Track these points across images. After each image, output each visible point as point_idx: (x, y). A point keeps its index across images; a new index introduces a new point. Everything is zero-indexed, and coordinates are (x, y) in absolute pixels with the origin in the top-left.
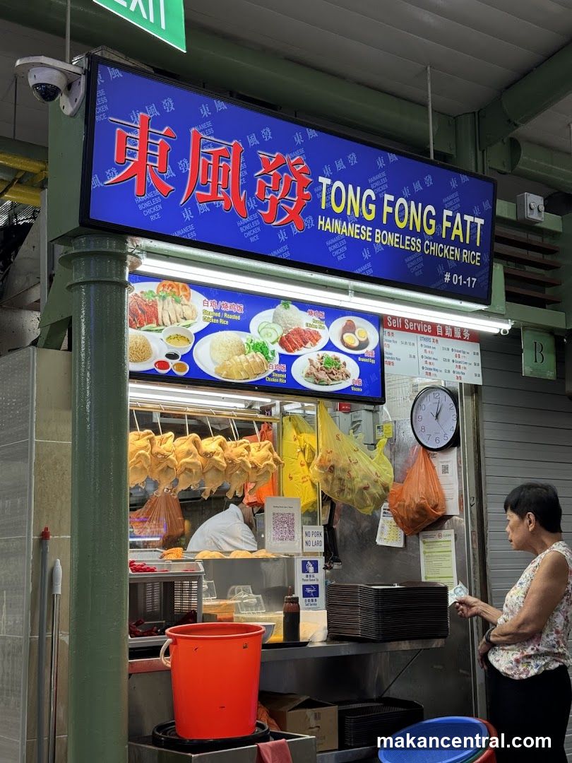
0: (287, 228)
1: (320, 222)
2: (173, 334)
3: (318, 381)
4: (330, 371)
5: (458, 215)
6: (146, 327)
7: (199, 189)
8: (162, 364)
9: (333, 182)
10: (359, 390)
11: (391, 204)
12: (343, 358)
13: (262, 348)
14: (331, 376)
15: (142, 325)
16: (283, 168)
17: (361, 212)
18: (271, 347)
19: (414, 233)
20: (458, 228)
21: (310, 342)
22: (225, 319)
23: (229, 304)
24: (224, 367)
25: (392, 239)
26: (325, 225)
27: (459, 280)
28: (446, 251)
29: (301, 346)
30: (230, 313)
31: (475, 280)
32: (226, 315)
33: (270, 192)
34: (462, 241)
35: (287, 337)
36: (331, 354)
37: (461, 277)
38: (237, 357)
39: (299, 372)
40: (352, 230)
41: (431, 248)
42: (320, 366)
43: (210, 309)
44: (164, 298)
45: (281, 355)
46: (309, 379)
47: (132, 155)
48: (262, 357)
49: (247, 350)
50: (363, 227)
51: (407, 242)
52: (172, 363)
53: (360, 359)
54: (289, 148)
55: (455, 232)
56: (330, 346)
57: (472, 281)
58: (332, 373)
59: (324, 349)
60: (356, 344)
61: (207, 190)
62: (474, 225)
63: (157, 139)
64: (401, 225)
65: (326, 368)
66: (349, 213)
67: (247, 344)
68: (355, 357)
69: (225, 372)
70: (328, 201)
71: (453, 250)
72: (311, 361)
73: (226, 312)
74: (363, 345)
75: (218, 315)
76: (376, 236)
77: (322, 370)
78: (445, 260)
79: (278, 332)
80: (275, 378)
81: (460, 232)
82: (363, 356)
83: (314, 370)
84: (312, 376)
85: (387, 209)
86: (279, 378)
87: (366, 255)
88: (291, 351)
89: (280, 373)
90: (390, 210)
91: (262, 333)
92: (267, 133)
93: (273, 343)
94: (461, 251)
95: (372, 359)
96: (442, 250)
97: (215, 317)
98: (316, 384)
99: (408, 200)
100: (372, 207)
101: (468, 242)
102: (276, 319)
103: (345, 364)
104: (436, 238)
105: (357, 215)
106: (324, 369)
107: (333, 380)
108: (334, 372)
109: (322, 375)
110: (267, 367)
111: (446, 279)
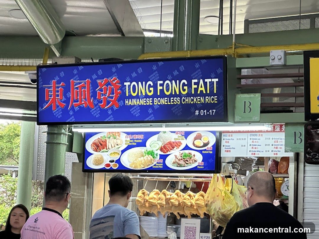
0: (112, 108)
1: (126, 102)
2: (112, 152)
3: (180, 165)
4: (186, 160)
5: (201, 81)
6: (102, 151)
7: (75, 102)
8: (108, 165)
9: (131, 83)
10: (201, 167)
11: (162, 85)
12: (193, 152)
13: (152, 153)
14: (187, 162)
15: (100, 150)
16: (108, 84)
17: (146, 92)
18: (156, 152)
19: (176, 95)
20: (201, 87)
21: (176, 147)
22: (135, 142)
23: (137, 136)
24: (133, 163)
25: (163, 101)
26: (128, 102)
27: (204, 113)
28: (195, 100)
29: (171, 150)
30: (137, 139)
31: (215, 110)
32: (135, 141)
33: (103, 95)
34: (204, 92)
35: (164, 146)
36: (187, 152)
37: (205, 111)
38: (139, 158)
39: (169, 162)
40: (142, 102)
41: (186, 100)
42: (180, 158)
43: (129, 139)
44: (109, 138)
45: (160, 155)
46: (174, 165)
47: (51, 96)
48: (151, 157)
49: (144, 155)
50: (148, 99)
51: (172, 101)
52: (111, 164)
53: (203, 152)
54: (110, 75)
55: (200, 89)
56: (187, 148)
57: (213, 112)
58: (187, 161)
59: (183, 150)
60: (202, 144)
61: (78, 101)
62: (212, 83)
63: (59, 88)
64: (168, 93)
65: (184, 159)
66: (140, 95)
67: (145, 152)
68: (200, 152)
69: (134, 166)
70: (129, 92)
71: (200, 99)
72: (176, 156)
73: (135, 139)
74: (205, 145)
75: (132, 141)
76: (155, 101)
77: (181, 159)
78: (195, 105)
79: (160, 144)
80: (157, 166)
81: (203, 89)
82: (205, 150)
83: (177, 160)
84: (176, 163)
85: (159, 88)
86: (159, 166)
87: (150, 111)
88: (166, 153)
89: (160, 163)
90: (161, 88)
91: (152, 146)
92: (100, 72)
93: (157, 150)
94: (205, 98)
95: (211, 151)
96: (193, 100)
97: (130, 142)
98: (178, 166)
99: (171, 81)
100: (152, 89)
101: (208, 92)
102: (159, 139)
103: (194, 155)
104: (189, 95)
105: (144, 94)
106: (183, 159)
107: (187, 164)
108: (188, 160)
109: (182, 162)
110: (153, 161)
111: (196, 114)
